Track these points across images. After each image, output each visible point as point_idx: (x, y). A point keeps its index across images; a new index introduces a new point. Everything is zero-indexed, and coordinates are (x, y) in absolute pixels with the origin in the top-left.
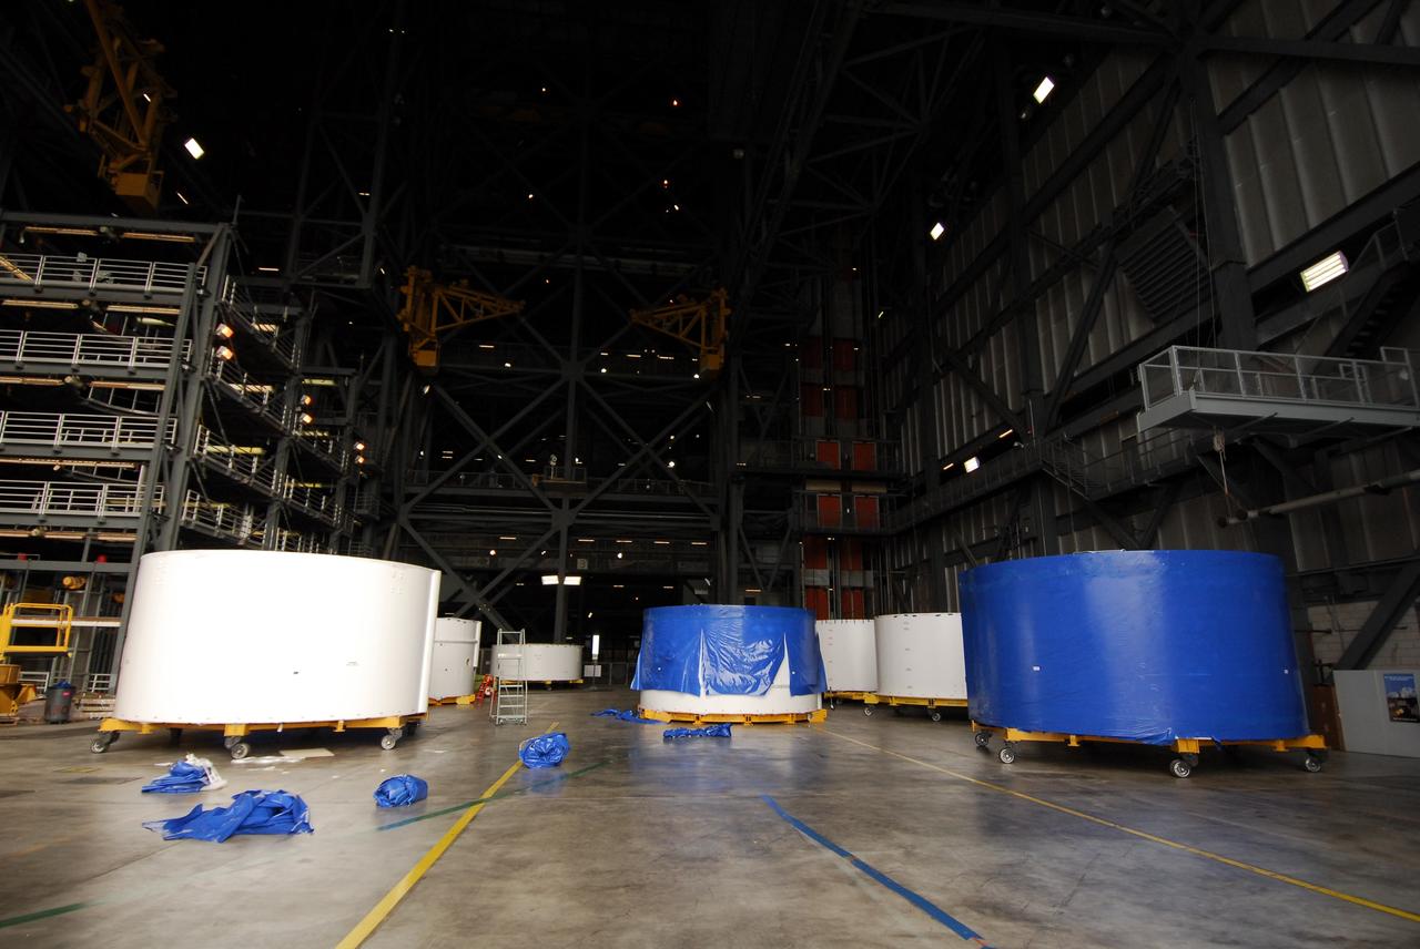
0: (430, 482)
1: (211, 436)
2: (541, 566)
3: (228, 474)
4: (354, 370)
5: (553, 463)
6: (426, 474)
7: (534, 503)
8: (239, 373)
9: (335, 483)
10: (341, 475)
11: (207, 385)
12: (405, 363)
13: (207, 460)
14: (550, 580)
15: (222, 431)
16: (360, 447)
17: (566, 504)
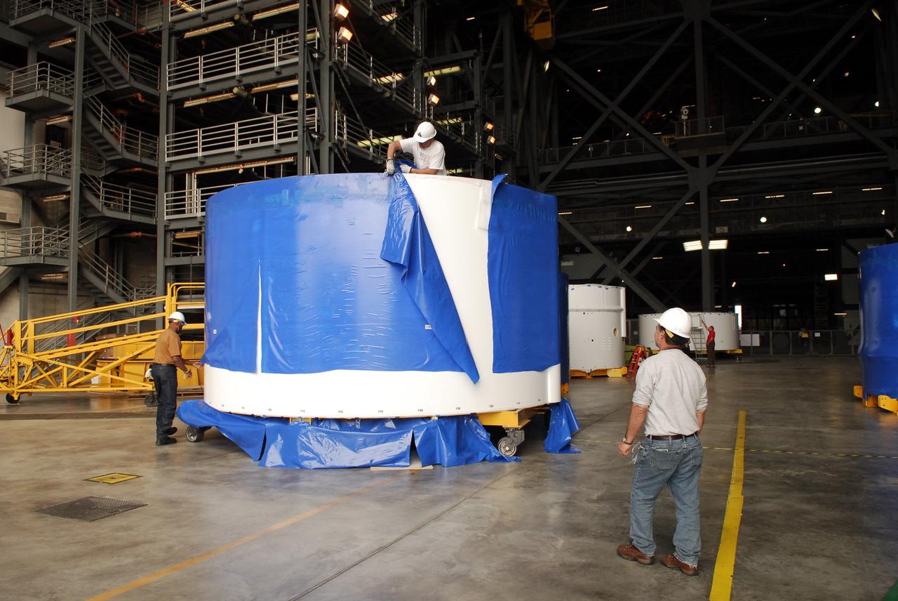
0: (561, 159)
1: (347, 120)
2: (681, 233)
3: (370, 158)
4: (475, 51)
5: (684, 117)
6: (556, 150)
7: (669, 166)
8: (365, 56)
9: (473, 167)
10: (477, 156)
11: (336, 68)
12: (523, 41)
13: (348, 145)
14: (692, 246)
15: (358, 115)
16: (490, 126)
17: (703, 161)
